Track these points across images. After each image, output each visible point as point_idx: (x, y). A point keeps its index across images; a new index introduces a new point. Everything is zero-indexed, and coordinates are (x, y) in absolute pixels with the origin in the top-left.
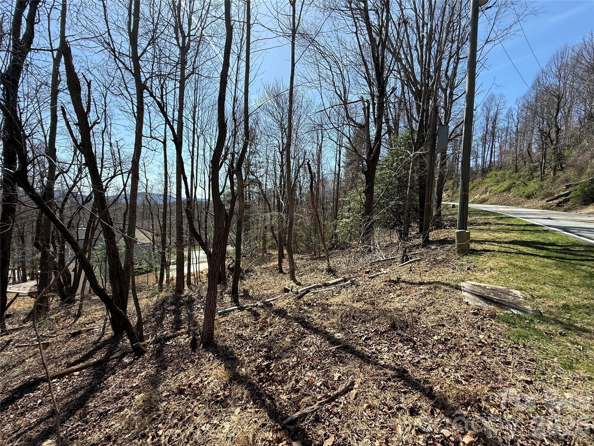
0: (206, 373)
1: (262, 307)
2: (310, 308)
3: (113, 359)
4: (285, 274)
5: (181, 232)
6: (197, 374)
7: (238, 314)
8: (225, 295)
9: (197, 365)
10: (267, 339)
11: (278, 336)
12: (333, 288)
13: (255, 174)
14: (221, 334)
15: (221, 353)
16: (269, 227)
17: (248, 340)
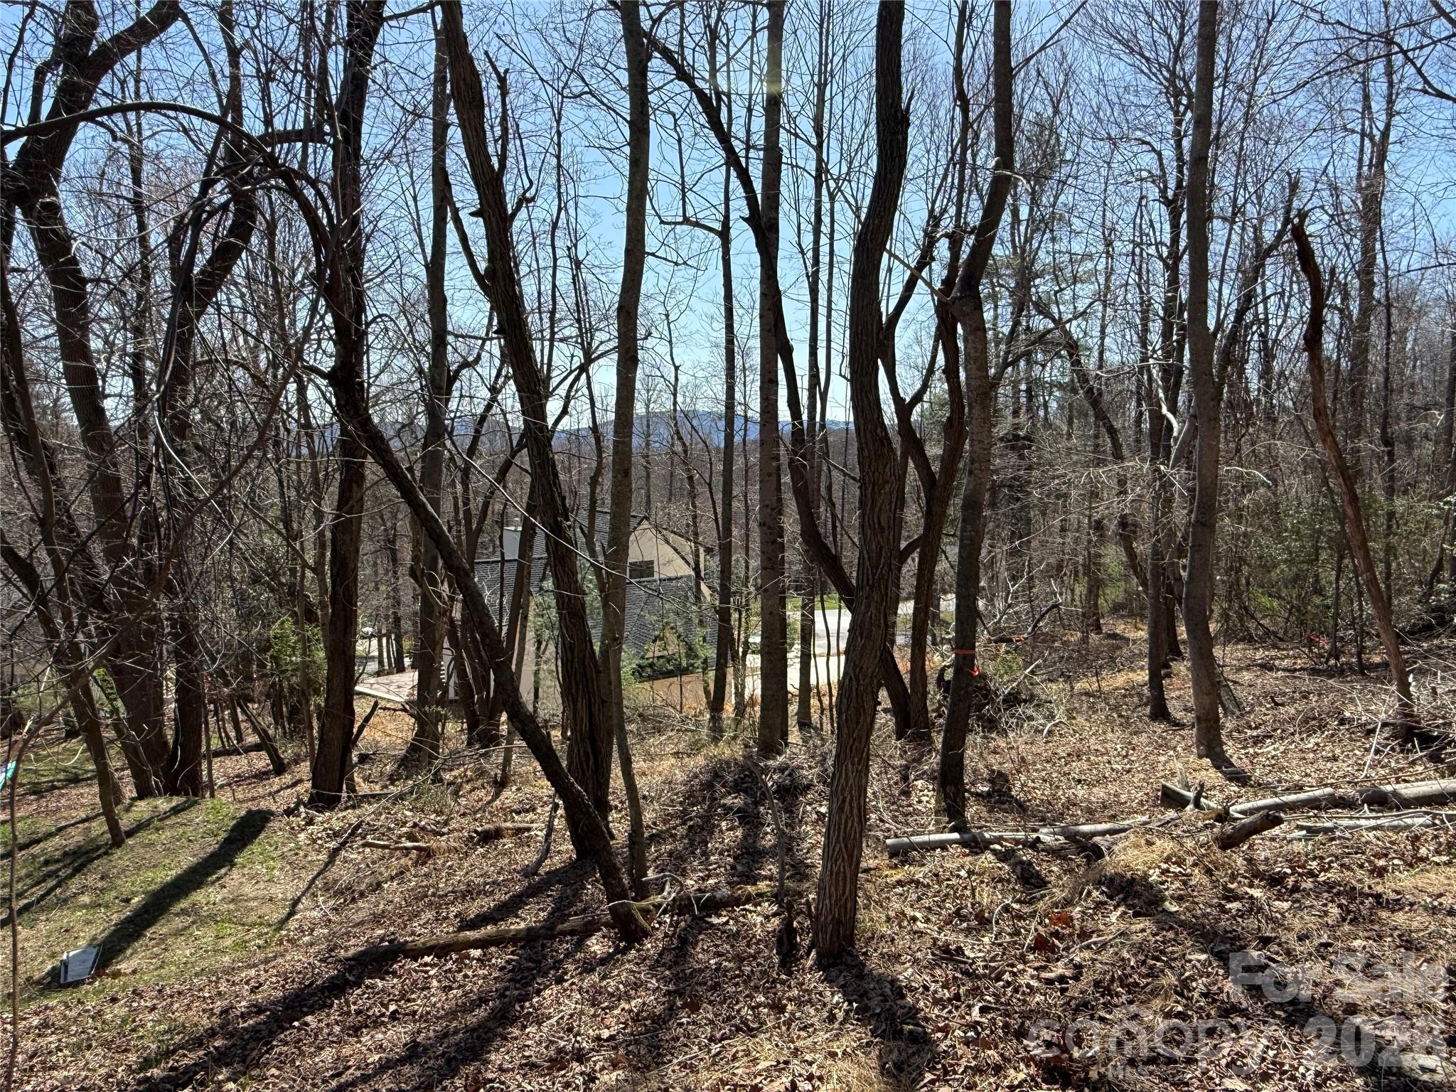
0: (811, 1064)
1: (1056, 853)
2: (1279, 897)
3: (564, 933)
4: (1179, 725)
5: (774, 542)
6: (782, 1059)
7: (956, 861)
8: (919, 783)
9: (788, 1023)
10: (1063, 991)
11: (1108, 991)
12: (1417, 820)
13: (1054, 309)
14: (884, 929)
15: (875, 1004)
16: (1112, 527)
17: (979, 977)
